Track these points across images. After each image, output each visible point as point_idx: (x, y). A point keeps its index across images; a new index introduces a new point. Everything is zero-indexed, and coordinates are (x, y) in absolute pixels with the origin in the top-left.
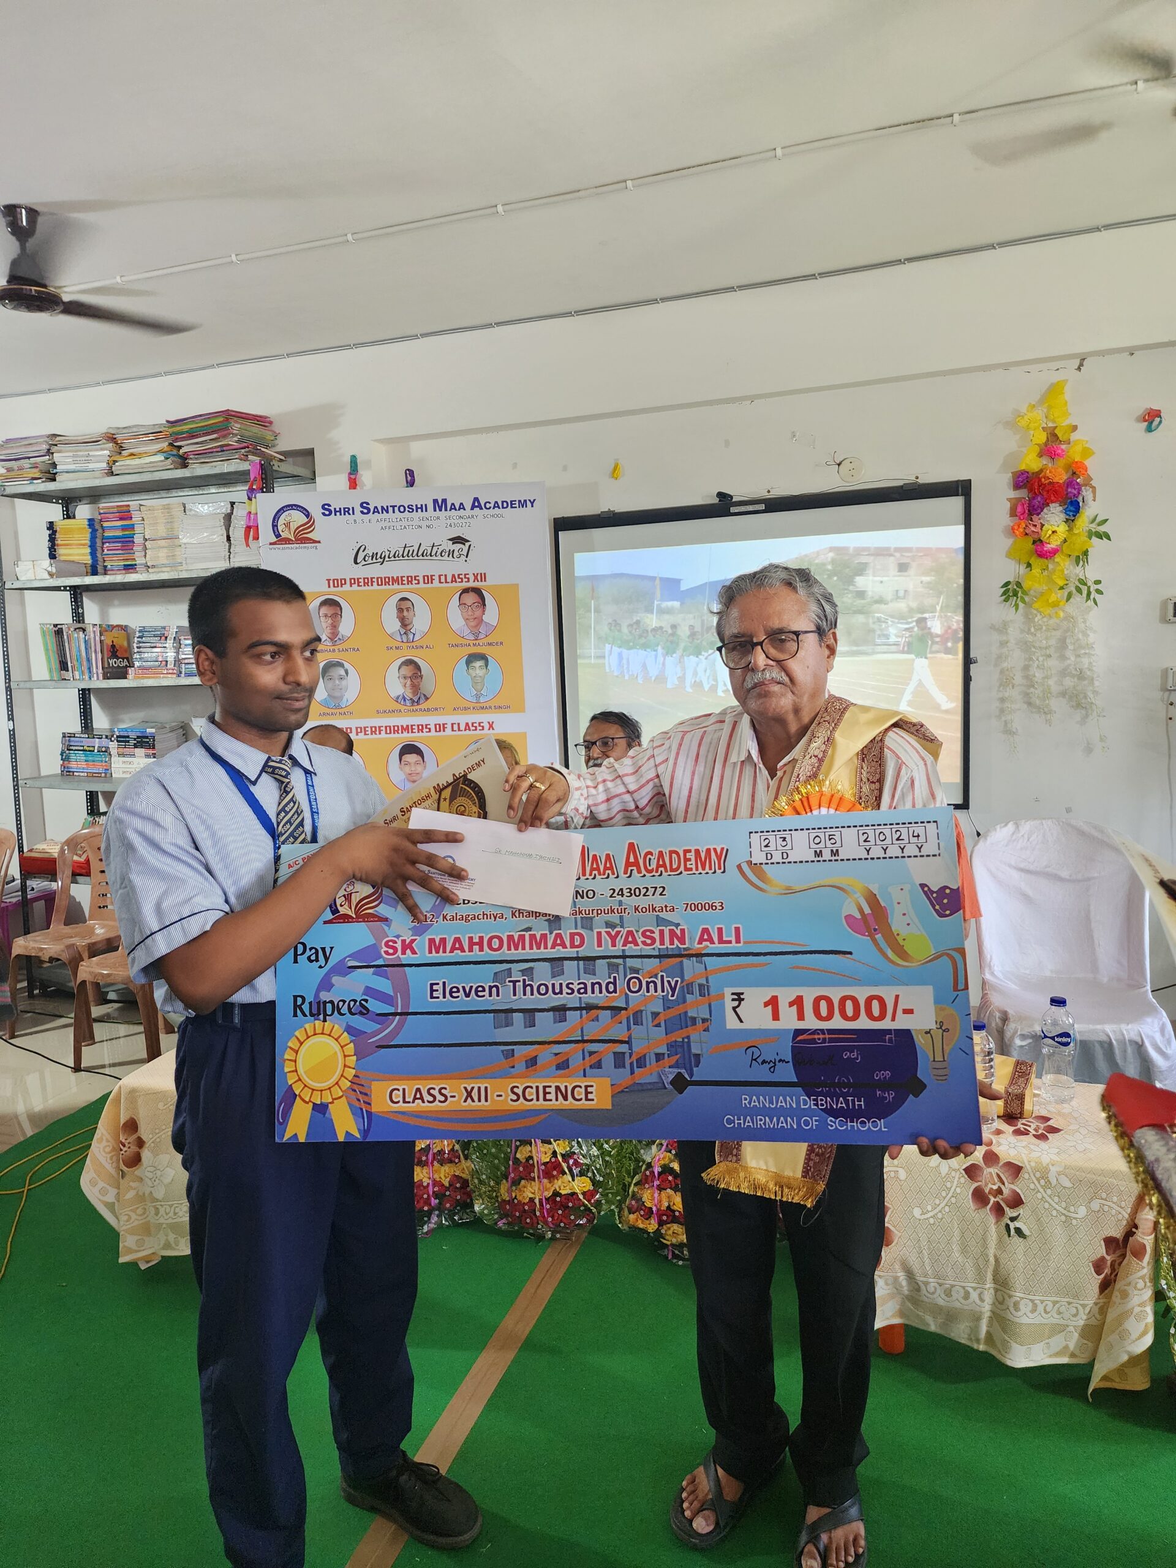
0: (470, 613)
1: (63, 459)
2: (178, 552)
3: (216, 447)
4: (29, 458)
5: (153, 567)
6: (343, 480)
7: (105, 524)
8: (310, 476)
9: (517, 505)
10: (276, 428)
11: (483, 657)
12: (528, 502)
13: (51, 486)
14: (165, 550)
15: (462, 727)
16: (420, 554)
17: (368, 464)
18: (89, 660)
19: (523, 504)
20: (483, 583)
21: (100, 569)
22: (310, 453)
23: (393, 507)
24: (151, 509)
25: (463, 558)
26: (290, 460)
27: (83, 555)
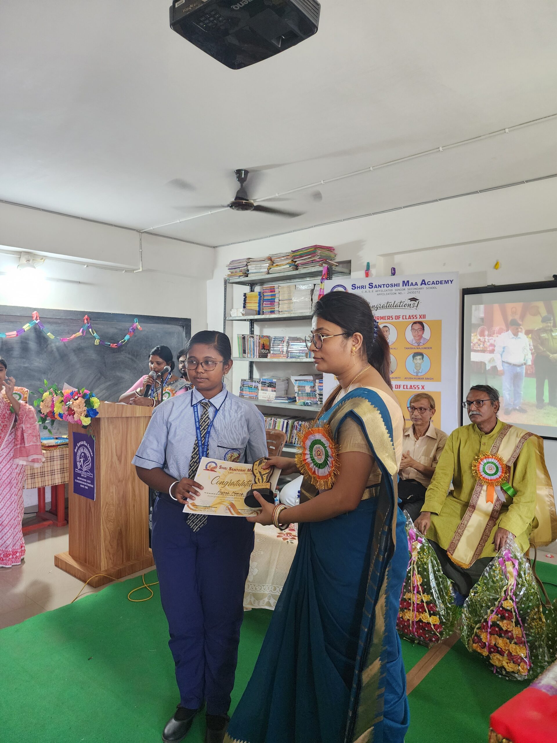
0: (416, 333)
1: (252, 268)
2: (292, 305)
3: (310, 261)
4: (239, 268)
5: (282, 312)
6: (362, 273)
7: (265, 294)
8: (348, 272)
9: (444, 283)
10: (336, 252)
11: (421, 354)
12: (449, 281)
13: (246, 279)
14: (287, 305)
15: (409, 387)
16: (394, 306)
17: (374, 266)
18: (254, 350)
19: (447, 282)
20: (424, 319)
21: (261, 312)
22: (349, 262)
23: (384, 285)
24: (283, 288)
25: (415, 307)
26: (341, 265)
27: (255, 307)
